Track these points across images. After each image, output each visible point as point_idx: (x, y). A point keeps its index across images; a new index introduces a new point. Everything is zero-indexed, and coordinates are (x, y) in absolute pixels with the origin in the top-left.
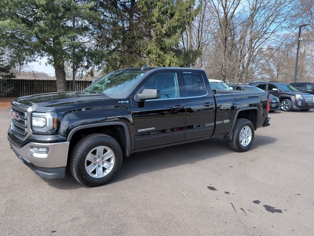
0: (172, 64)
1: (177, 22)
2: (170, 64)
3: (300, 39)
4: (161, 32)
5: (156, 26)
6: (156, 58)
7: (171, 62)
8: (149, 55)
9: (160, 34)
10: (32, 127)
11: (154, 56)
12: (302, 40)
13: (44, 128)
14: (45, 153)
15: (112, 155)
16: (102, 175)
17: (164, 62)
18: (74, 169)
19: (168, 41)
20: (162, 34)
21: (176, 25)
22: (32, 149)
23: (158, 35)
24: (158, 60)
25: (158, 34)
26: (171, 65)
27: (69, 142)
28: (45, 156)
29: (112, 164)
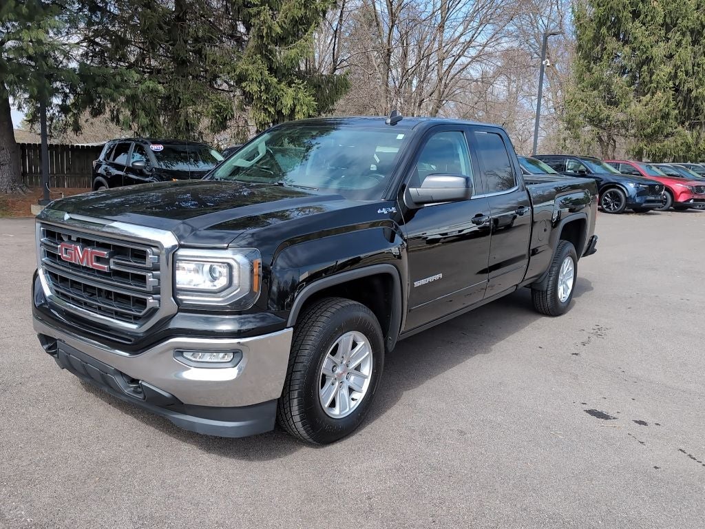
0: (298, 108)
1: (303, 9)
2: (294, 109)
3: (544, 62)
4: (270, 28)
5: (259, 13)
6: (261, 92)
7: (296, 102)
8: (244, 84)
9: (267, 33)
10: (175, 291)
11: (255, 88)
12: (548, 64)
13: (223, 294)
14: (229, 365)
15: (367, 353)
16: (348, 409)
17: (278, 104)
18: (295, 402)
19: (282, 54)
20: (274, 35)
21: (300, 16)
22: (180, 358)
23: (262, 37)
24: (264, 97)
25: (264, 35)
26: (297, 110)
27: (292, 329)
28: (229, 374)
29: (365, 377)
